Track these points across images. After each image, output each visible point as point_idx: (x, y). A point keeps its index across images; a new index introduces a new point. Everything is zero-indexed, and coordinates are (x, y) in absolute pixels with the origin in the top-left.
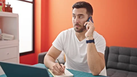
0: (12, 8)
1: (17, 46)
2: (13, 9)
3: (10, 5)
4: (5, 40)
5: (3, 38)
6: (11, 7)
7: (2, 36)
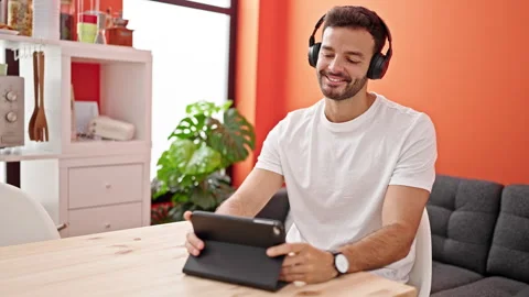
0: (132, 31)
1: (143, 164)
2: (134, 33)
3: (127, 22)
4: (104, 139)
5: (99, 132)
6: (129, 27)
7: (95, 124)
